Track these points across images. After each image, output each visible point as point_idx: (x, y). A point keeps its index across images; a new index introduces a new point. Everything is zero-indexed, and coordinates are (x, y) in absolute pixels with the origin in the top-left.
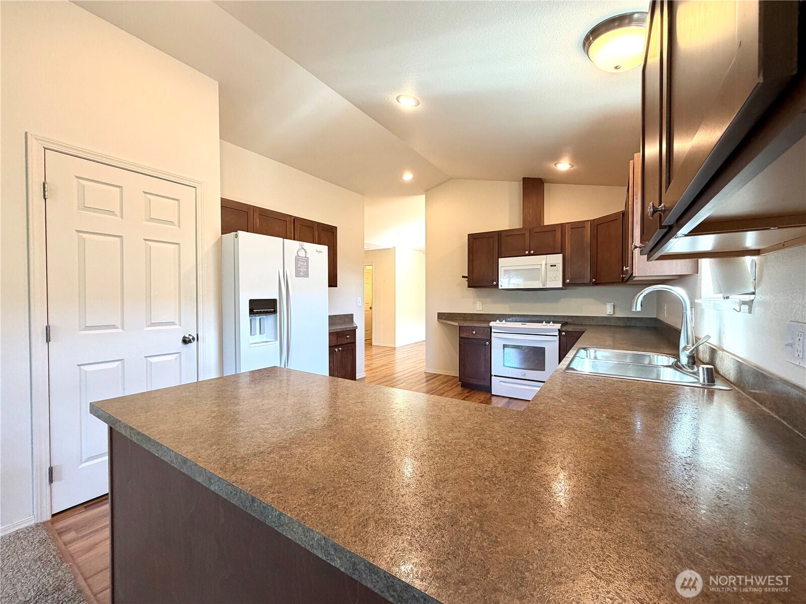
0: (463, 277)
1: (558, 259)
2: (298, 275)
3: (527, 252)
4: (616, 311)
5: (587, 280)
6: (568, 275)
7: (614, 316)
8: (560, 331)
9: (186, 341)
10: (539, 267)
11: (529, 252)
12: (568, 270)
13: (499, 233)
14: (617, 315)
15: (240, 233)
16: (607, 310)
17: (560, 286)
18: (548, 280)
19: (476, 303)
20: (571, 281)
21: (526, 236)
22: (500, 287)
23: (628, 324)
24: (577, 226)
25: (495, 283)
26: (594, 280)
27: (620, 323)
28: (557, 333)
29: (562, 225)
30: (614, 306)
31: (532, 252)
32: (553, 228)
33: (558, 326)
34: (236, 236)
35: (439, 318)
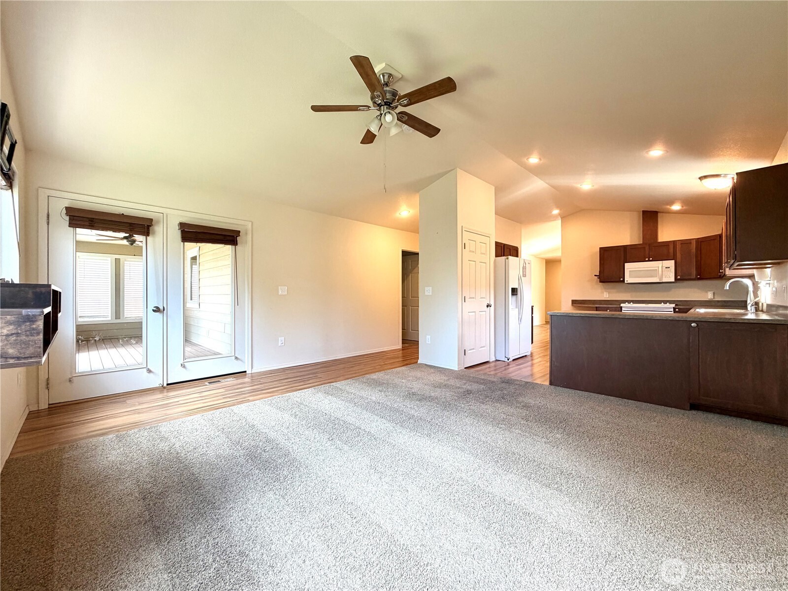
0: (595, 275)
1: (671, 263)
2: (523, 276)
3: (647, 259)
4: (715, 297)
5: (694, 277)
6: (679, 273)
7: (714, 300)
8: (674, 309)
9: (487, 306)
10: (657, 268)
11: (649, 259)
12: (679, 269)
13: (625, 247)
14: (716, 299)
15: (510, 257)
16: (710, 296)
17: (673, 281)
18: (664, 276)
19: (604, 293)
20: (681, 277)
21: (646, 249)
22: (626, 282)
23: (725, 305)
24: (686, 243)
25: (622, 279)
26: (699, 277)
27: (719, 304)
28: (672, 310)
29: (674, 242)
30: (714, 293)
31: (651, 259)
32: (666, 244)
33: (673, 305)
34: (507, 258)
35: (572, 303)
